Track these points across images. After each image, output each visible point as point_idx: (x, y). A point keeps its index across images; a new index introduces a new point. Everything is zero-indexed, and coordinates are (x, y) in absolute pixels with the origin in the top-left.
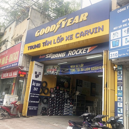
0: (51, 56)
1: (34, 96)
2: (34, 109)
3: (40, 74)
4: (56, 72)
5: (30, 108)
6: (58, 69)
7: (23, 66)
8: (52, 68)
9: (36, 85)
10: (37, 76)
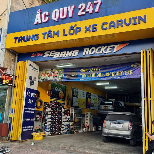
0: (54, 54)
1: (29, 112)
2: (30, 129)
3: (35, 79)
4: (56, 78)
5: (24, 129)
6: (59, 74)
7: (6, 67)
8: (50, 72)
9: (31, 95)
10: (32, 83)
